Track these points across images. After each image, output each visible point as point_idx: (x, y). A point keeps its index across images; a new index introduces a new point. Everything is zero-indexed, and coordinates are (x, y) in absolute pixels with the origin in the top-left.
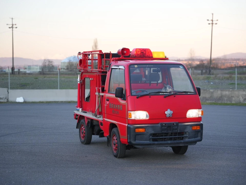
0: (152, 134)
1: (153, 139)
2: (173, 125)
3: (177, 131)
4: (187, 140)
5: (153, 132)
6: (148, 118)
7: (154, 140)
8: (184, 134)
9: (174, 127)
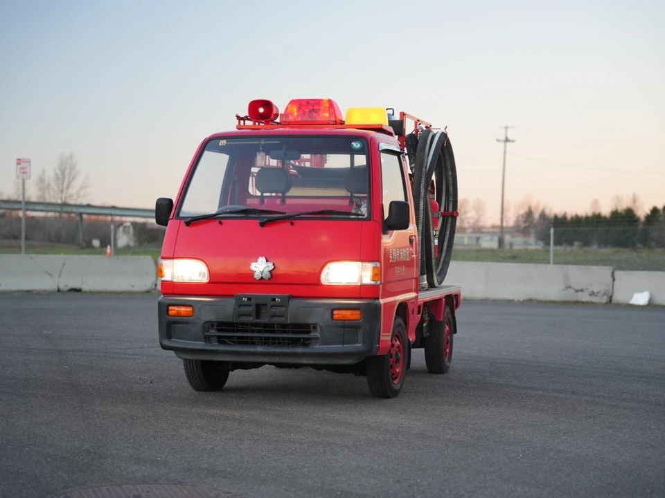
0: (215, 324)
1: (219, 337)
2: (273, 303)
3: (283, 319)
4: (318, 348)
5: (212, 318)
6: (205, 280)
7: (221, 340)
8: (312, 329)
9: (274, 310)
